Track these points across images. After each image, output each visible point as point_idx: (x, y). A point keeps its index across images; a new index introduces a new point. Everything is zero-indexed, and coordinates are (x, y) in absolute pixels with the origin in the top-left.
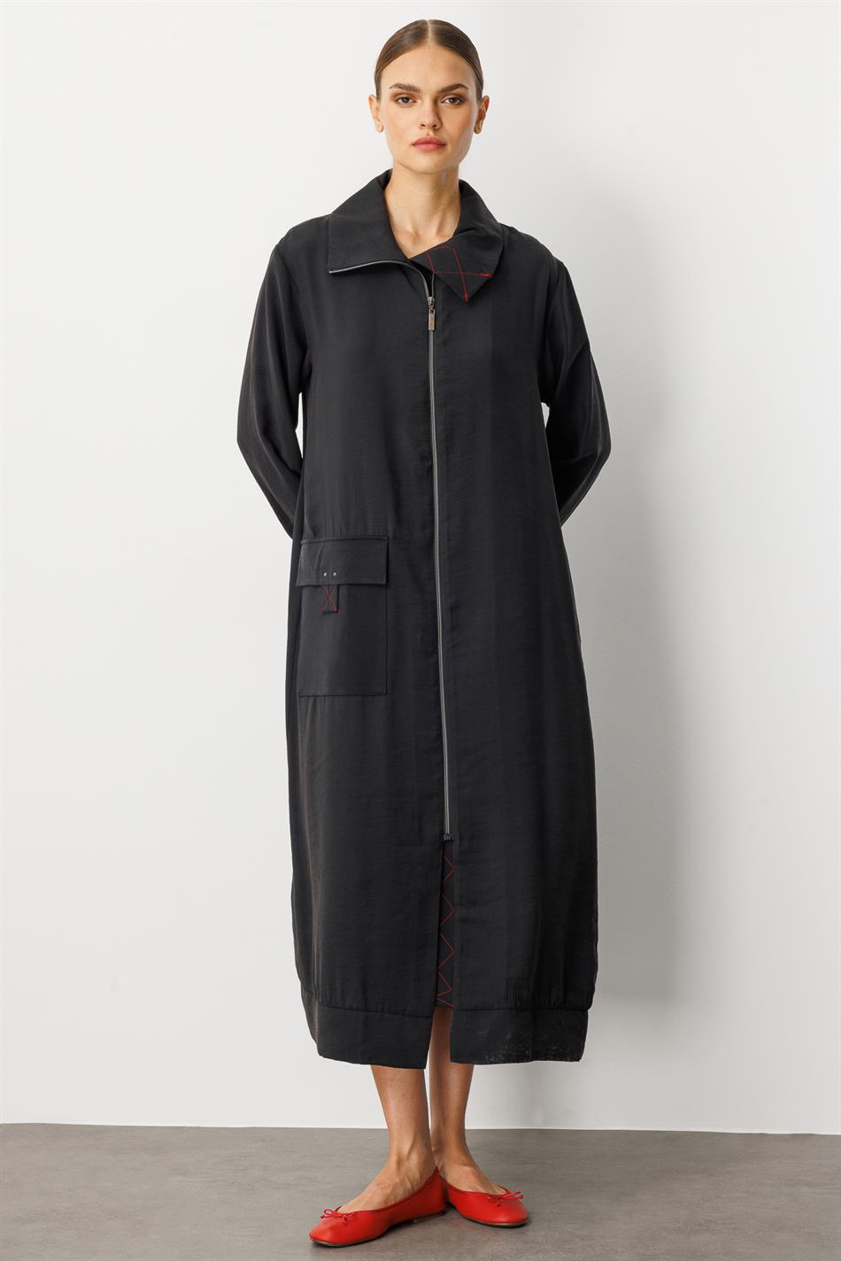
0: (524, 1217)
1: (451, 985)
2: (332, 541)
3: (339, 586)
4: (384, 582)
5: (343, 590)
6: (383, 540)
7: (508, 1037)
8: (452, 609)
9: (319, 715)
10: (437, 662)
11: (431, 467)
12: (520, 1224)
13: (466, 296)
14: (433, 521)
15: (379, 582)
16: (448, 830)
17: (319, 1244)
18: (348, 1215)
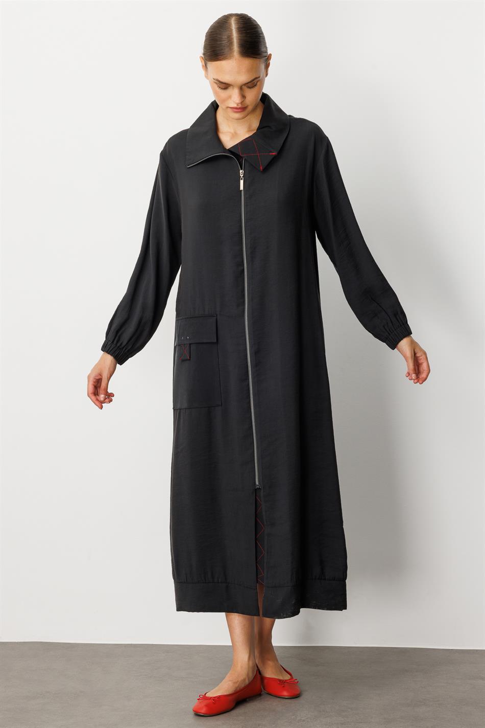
0: (298, 693)
1: (263, 572)
2: (185, 319)
3: (190, 344)
4: (215, 341)
5: (193, 347)
6: (214, 316)
7: (293, 602)
8: (256, 353)
9: (182, 420)
10: (248, 385)
11: (243, 270)
12: (296, 696)
13: (261, 168)
14: (244, 302)
15: (213, 341)
16: (257, 483)
17: (197, 714)
18: (214, 698)
